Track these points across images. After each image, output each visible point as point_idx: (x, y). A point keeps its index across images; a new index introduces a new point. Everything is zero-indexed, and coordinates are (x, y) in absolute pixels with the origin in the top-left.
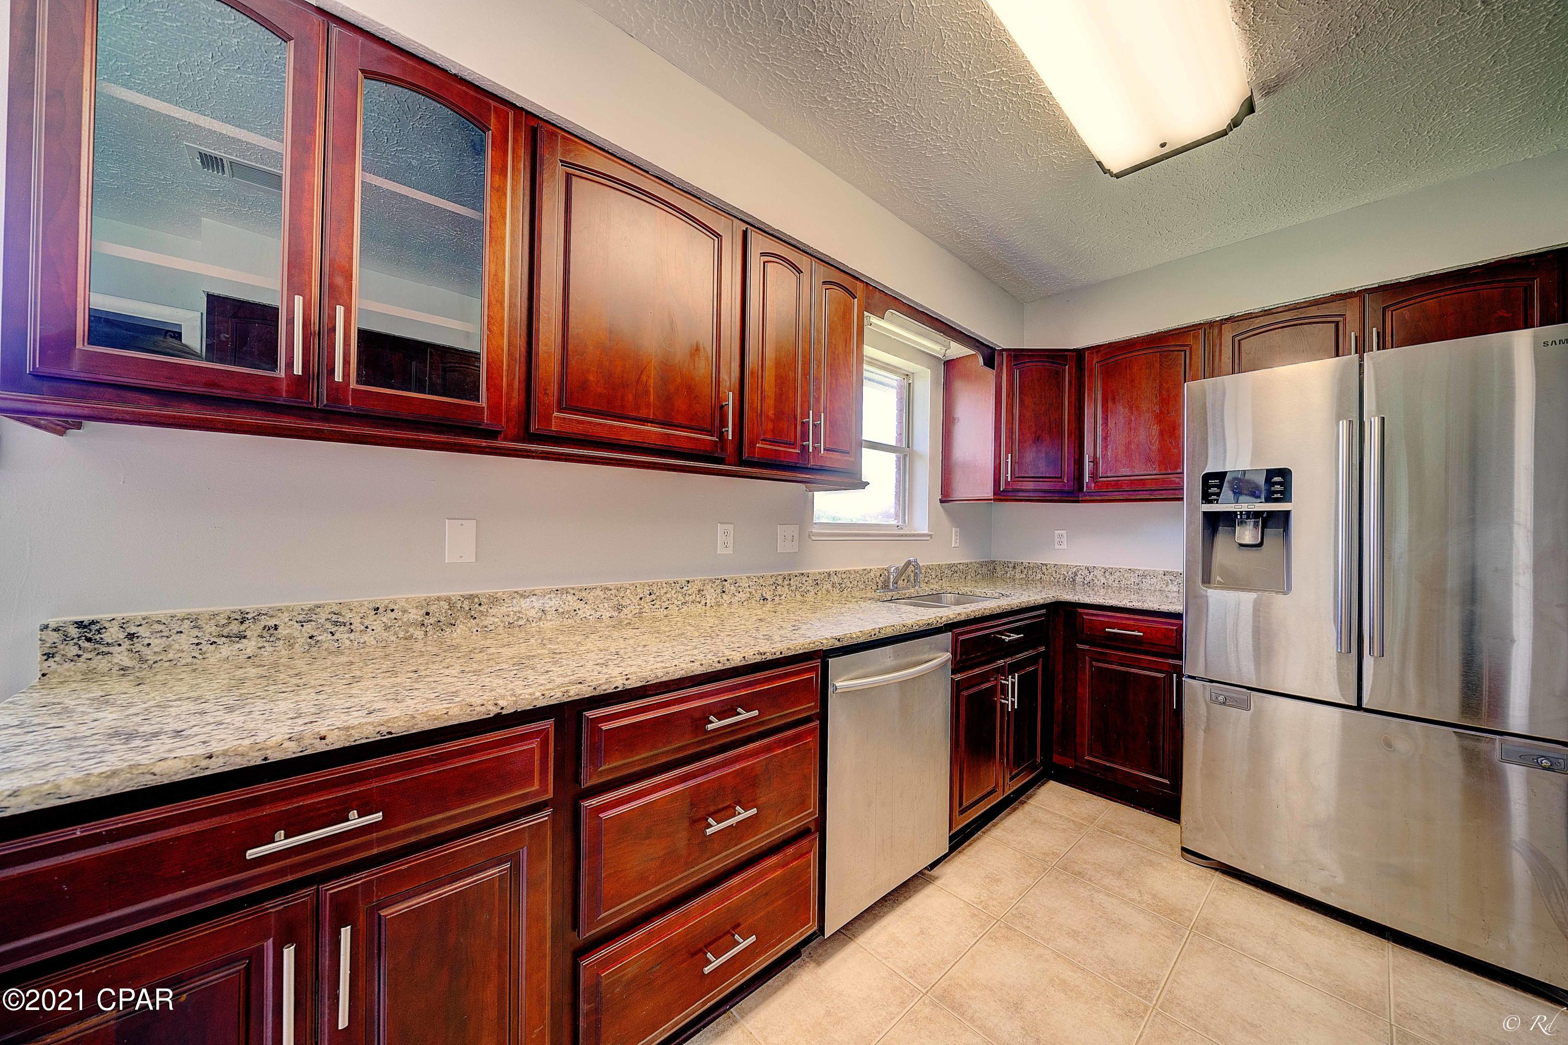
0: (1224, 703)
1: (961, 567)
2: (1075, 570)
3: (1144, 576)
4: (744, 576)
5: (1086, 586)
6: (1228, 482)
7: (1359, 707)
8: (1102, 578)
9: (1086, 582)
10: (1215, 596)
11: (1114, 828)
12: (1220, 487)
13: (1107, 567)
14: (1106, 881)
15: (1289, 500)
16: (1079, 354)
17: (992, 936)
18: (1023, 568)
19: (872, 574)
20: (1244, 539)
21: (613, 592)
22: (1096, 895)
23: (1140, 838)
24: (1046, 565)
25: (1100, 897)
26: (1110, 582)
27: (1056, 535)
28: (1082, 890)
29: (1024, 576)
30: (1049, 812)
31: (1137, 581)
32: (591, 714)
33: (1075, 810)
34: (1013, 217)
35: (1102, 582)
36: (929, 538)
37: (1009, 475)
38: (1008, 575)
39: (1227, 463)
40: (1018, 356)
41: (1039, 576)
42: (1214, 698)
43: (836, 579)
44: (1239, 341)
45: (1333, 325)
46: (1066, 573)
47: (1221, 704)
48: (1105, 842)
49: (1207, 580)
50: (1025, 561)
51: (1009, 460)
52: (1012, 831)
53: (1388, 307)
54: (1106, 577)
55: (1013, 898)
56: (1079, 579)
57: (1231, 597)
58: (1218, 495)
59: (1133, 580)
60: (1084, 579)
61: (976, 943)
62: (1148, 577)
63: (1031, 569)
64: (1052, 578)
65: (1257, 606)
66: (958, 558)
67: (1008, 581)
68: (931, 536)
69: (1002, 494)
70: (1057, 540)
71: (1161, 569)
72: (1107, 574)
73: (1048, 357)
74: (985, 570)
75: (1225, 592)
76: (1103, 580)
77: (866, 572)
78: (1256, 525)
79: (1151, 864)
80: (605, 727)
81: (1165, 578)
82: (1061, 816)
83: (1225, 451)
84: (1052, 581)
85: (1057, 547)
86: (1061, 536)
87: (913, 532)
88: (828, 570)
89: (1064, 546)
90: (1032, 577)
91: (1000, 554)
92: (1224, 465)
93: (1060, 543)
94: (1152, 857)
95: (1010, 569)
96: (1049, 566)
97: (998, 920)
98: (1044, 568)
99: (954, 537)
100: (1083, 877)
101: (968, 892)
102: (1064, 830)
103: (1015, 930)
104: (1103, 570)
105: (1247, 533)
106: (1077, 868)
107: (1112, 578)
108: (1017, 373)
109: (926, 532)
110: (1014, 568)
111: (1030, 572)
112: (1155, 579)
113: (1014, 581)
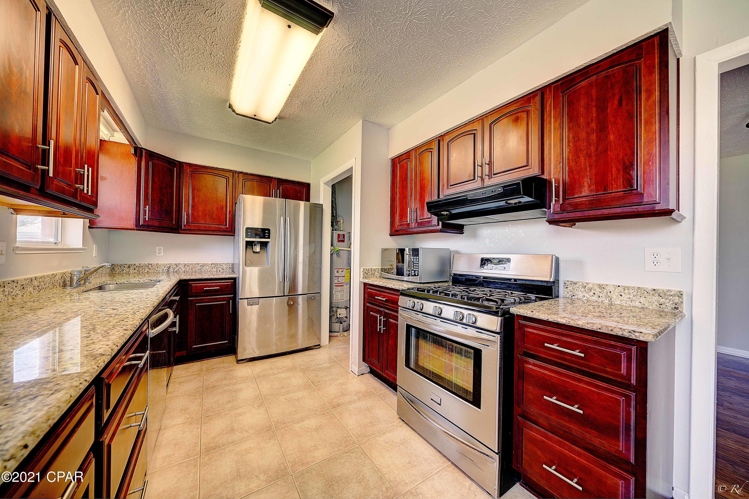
0: (252, 305)
2: (169, 266)
3: (203, 265)
5: (175, 273)
7: (284, 296)
9: (175, 271)
11: (211, 368)
13: (186, 263)
14: (224, 383)
15: (269, 238)
16: (181, 164)
17: (204, 423)
18: (135, 267)
19: (57, 277)
20: (256, 250)
22: (224, 388)
23: (222, 366)
24: (151, 264)
25: (226, 388)
26: (187, 270)
27: (157, 249)
28: (219, 390)
29: (136, 271)
30: (183, 377)
31: (200, 268)
33: (191, 371)
34: (179, 95)
35: (184, 270)
36: (83, 251)
37: (147, 217)
38: (124, 271)
40: (151, 155)
41: (146, 271)
42: (249, 304)
44: (245, 181)
45: (269, 185)
46: (163, 268)
48: (212, 374)
49: (245, 264)
50: (137, 264)
52: (174, 391)
53: (281, 185)
54: (185, 268)
55: (199, 409)
56: (171, 270)
59: (198, 268)
60: (174, 269)
61: (201, 429)
62: (205, 266)
63: (141, 267)
64: (155, 271)
66: (98, 263)
67: (125, 275)
68: (83, 249)
69: (139, 227)
70: (157, 251)
71: (210, 263)
72: (186, 266)
73: (167, 160)
76: (184, 269)
77: (54, 276)
79: (231, 370)
81: (212, 266)
82: (189, 376)
84: (155, 272)
85: (157, 255)
86: (160, 250)
87: (67, 247)
89: (162, 254)
90: (142, 271)
91: (119, 259)
93: (159, 253)
94: (230, 369)
95: (126, 268)
96: (153, 265)
97: (201, 418)
98: (150, 266)
99: (94, 250)
100: (216, 387)
101: (180, 420)
102: (195, 379)
103: (210, 415)
104: (184, 265)
105: (257, 248)
106: (211, 386)
107: (188, 268)
108: (150, 163)
109: (81, 247)
110: (129, 267)
111: (140, 269)
112: (207, 267)
113: (129, 274)
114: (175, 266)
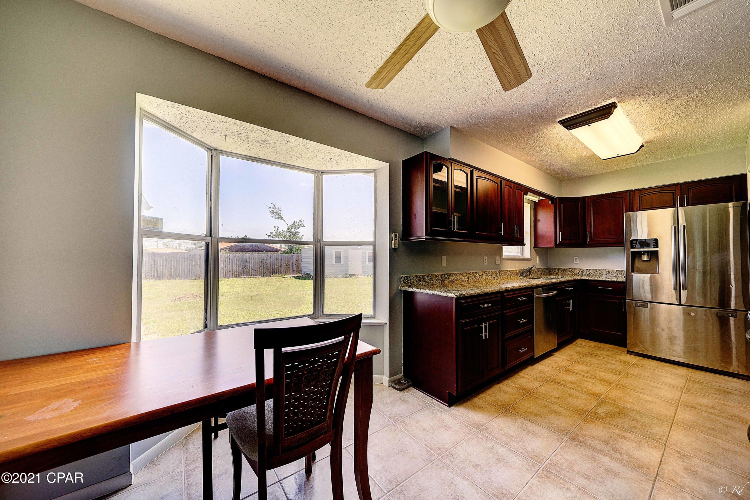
0: (639, 306)
1: (540, 270)
2: (582, 270)
3: (609, 272)
4: (490, 271)
5: (587, 276)
6: (639, 242)
7: (681, 304)
8: (593, 273)
10: (636, 276)
12: (636, 244)
13: (594, 269)
15: (658, 248)
16: (584, 198)
18: (562, 270)
19: (517, 271)
20: (644, 259)
21: (468, 274)
24: (571, 269)
26: (596, 274)
27: (574, 259)
29: (562, 273)
30: (581, 345)
31: (606, 273)
32: (505, 294)
33: (590, 344)
36: (531, 260)
37: (561, 239)
38: (556, 273)
39: (638, 237)
40: (563, 200)
41: (568, 273)
42: (636, 305)
43: (509, 272)
44: (641, 197)
45: (672, 193)
46: (579, 271)
47: (638, 306)
49: (633, 271)
50: (563, 268)
51: (560, 234)
52: (571, 348)
53: (690, 189)
56: (584, 273)
57: (641, 275)
58: (635, 246)
59: (605, 273)
60: (586, 273)
64: (574, 273)
65: (651, 278)
66: (539, 267)
68: (531, 259)
69: (557, 245)
70: (575, 260)
71: (615, 269)
72: (595, 271)
73: (573, 200)
74: (547, 271)
75: (639, 274)
78: (648, 255)
80: (507, 297)
81: (616, 272)
83: (637, 234)
85: (575, 262)
86: (576, 259)
87: (524, 258)
88: (507, 270)
89: (578, 262)
90: (565, 273)
91: (552, 265)
92: (637, 238)
93: (576, 261)
95: (556, 271)
98: (570, 270)
99: (537, 260)
102: (588, 348)
104: (593, 270)
105: (645, 257)
107: (597, 273)
108: (562, 205)
109: (530, 258)
110: (558, 270)
111: (564, 271)
112: (613, 273)
113: (558, 274)
114: (587, 271)
